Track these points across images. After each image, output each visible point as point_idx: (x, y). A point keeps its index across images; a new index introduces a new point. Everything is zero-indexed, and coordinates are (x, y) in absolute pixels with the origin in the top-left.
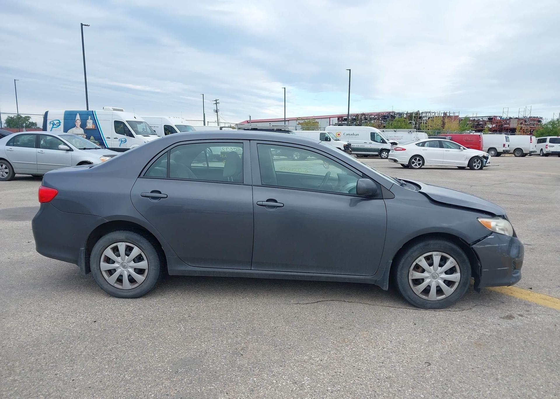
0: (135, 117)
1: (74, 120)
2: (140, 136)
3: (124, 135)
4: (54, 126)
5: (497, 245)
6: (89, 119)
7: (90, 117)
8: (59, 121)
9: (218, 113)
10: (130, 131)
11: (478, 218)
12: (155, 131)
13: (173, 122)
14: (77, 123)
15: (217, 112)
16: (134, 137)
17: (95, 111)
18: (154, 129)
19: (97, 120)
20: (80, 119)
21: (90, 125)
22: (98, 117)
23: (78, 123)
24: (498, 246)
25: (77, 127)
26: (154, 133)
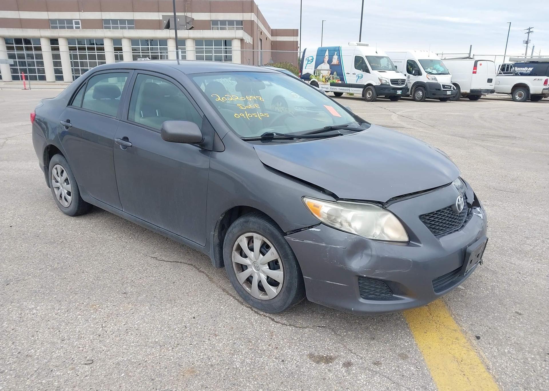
0: (376, 52)
1: (324, 56)
2: (376, 72)
3: (361, 70)
4: (309, 63)
5: (324, 245)
6: (336, 55)
7: (336, 53)
8: (313, 57)
9: (529, 44)
10: (366, 66)
11: (304, 197)
12: (396, 67)
13: (417, 56)
14: (325, 59)
15: (527, 43)
16: (370, 73)
17: (341, 47)
18: (395, 64)
19: (341, 55)
20: (328, 55)
21: (335, 61)
22: (343, 53)
23: (327, 59)
24: (326, 247)
25: (325, 63)
26: (395, 68)
